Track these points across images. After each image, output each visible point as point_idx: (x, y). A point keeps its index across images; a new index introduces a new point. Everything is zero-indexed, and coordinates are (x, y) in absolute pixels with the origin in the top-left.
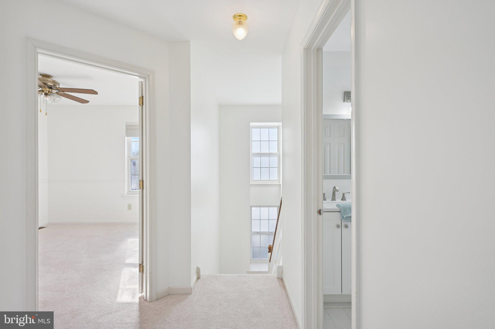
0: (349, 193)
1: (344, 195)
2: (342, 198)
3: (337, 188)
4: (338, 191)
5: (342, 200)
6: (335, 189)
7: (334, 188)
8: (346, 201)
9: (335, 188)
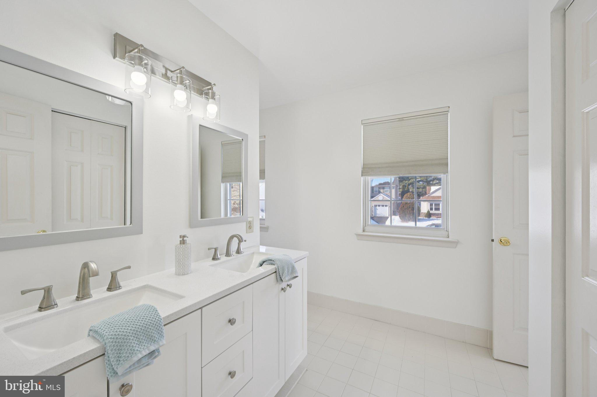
0: (129, 267)
1: (114, 275)
2: (110, 284)
3: (93, 266)
4: (96, 274)
5: (109, 289)
6: (86, 270)
7: (85, 268)
8: (120, 289)
9: (86, 266)
